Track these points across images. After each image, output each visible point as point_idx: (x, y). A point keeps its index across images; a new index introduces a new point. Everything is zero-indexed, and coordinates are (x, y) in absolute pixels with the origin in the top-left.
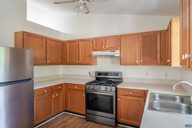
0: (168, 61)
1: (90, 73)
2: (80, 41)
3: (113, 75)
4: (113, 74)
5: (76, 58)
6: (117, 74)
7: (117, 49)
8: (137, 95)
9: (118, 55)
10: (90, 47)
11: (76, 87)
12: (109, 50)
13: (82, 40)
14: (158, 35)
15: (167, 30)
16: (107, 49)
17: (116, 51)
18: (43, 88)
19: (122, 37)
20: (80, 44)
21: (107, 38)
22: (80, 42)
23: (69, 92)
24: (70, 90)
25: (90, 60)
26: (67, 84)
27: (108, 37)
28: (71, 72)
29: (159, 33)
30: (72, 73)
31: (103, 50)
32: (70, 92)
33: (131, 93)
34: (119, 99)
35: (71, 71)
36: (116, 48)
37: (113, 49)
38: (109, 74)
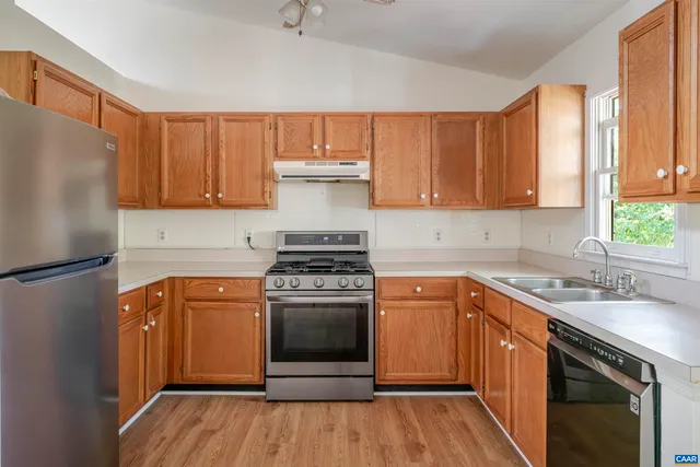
0: (529, 192)
1: (249, 239)
2: (221, 118)
3: (339, 243)
4: (340, 238)
5: (206, 182)
6: (353, 238)
7: (363, 158)
8: (434, 294)
9: (365, 176)
10: (264, 142)
11: (221, 289)
12: (335, 158)
13: (233, 118)
14: (478, 123)
15: (509, 113)
16: (328, 153)
17: (359, 163)
18: (130, 292)
19: (377, 119)
20: (222, 131)
21: (327, 119)
22: (222, 124)
23: (190, 311)
24: (193, 304)
25: (263, 192)
26: (177, 282)
27: (333, 115)
28: (166, 235)
29: (481, 118)
30: (168, 242)
31: (315, 158)
32: (192, 309)
33: (419, 289)
34: (382, 313)
35: (166, 232)
36: (359, 155)
37: (349, 157)
38: (326, 238)
